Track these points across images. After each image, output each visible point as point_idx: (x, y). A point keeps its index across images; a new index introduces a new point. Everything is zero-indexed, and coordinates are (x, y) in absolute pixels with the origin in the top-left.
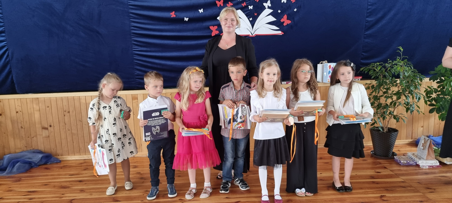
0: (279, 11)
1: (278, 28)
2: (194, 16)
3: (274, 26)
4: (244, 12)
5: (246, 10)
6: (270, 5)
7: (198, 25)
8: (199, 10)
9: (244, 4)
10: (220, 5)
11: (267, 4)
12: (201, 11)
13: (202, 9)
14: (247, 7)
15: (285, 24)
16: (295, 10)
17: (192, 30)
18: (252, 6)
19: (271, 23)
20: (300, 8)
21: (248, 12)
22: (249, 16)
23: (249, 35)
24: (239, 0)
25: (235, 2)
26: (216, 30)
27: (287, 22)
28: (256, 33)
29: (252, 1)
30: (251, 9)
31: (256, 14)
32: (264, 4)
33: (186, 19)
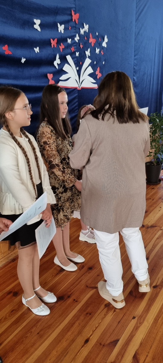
0: (95, 63)
1: (95, 81)
2: (30, 56)
3: (92, 78)
4: (73, 58)
5: (74, 56)
7: (33, 71)
8: (35, 49)
9: (73, 49)
10: (54, 45)
11: (88, 53)
12: (37, 50)
13: (38, 48)
14: (74, 53)
15: (98, 77)
16: (104, 63)
17: (30, 78)
18: (78, 53)
19: (90, 75)
20: (106, 61)
21: (76, 59)
22: (76, 65)
23: (77, 87)
24: (68, 42)
25: (66, 44)
26: (52, 79)
27: (99, 75)
28: (81, 86)
29: (78, 46)
30: (78, 56)
31: (81, 63)
32: (86, 52)
33: (23, 60)
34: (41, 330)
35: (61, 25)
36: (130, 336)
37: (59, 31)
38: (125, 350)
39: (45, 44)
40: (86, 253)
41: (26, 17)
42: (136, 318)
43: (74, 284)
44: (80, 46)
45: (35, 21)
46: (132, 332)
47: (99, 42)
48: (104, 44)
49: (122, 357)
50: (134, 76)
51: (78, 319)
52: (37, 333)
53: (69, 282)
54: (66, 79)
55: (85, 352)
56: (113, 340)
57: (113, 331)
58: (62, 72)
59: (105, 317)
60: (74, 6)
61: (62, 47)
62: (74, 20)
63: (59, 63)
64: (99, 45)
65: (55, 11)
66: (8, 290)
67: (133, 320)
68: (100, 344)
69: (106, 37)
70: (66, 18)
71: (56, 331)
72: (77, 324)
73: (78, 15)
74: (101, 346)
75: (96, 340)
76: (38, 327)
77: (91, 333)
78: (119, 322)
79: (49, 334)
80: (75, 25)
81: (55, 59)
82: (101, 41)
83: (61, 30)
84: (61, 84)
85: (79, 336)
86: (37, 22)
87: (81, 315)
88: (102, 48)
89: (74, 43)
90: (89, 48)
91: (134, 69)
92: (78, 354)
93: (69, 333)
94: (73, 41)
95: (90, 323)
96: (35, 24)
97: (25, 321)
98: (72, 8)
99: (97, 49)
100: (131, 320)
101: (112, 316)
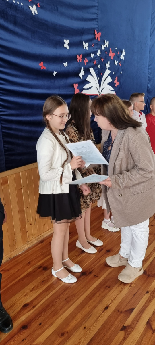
0: (114, 73)
1: (113, 89)
2: (60, 70)
3: (111, 86)
4: (95, 70)
5: (96, 68)
6: (109, 67)
7: (63, 82)
8: (64, 64)
9: (95, 62)
10: (79, 60)
11: (108, 65)
12: (66, 64)
13: (67, 63)
14: (96, 65)
15: (116, 86)
16: (121, 73)
17: (59, 87)
18: (100, 65)
19: (109, 84)
20: (123, 71)
21: (97, 71)
22: (98, 75)
23: (98, 94)
24: (91, 57)
25: (89, 58)
26: (77, 88)
27: (117, 84)
28: (102, 93)
29: (99, 60)
30: (99, 68)
31: (102, 74)
32: (106, 64)
33: (55, 73)
34: (68, 297)
35: (85, 43)
36: (144, 306)
37: (84, 48)
38: (140, 317)
39: (72, 59)
40: (104, 238)
41: (58, 38)
42: (150, 293)
43: (94, 263)
44: (101, 59)
45: (65, 41)
46: (146, 303)
47: (117, 56)
48: (122, 57)
49: (138, 321)
50: (148, 83)
51: (99, 291)
52: (65, 299)
53: (90, 262)
54: (89, 87)
55: (106, 316)
56: (129, 308)
57: (129, 302)
58: (85, 82)
59: (122, 290)
60: (97, 26)
61: (86, 61)
62: (96, 39)
63: (83, 75)
64: (118, 57)
65: (81, 32)
66: (39, 265)
67: (147, 294)
68: (118, 311)
69: (124, 51)
70: (90, 37)
71: (80, 298)
72: (98, 294)
73: (100, 33)
74: (119, 313)
75: (115, 308)
76: (65, 294)
77: (110, 302)
78: (134, 295)
79: (74, 301)
80: (97, 42)
81: (80, 72)
82: (119, 54)
83: (85, 48)
84: (84, 92)
85: (100, 304)
86: (67, 42)
87: (101, 288)
88: (120, 60)
89: (96, 57)
90: (108, 61)
91: (148, 77)
92: (100, 317)
93: (92, 301)
94: (96, 56)
95: (110, 293)
96: (65, 43)
97: (54, 289)
98: (95, 28)
99: (115, 61)
100: (145, 294)
101: (128, 290)
